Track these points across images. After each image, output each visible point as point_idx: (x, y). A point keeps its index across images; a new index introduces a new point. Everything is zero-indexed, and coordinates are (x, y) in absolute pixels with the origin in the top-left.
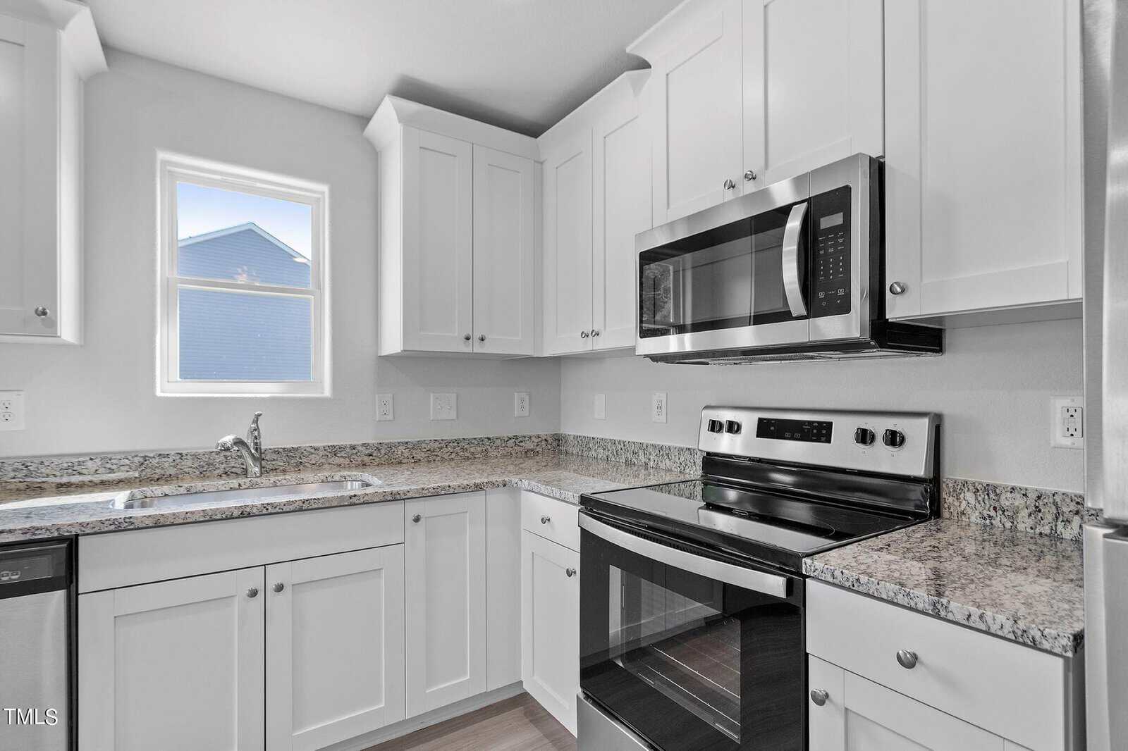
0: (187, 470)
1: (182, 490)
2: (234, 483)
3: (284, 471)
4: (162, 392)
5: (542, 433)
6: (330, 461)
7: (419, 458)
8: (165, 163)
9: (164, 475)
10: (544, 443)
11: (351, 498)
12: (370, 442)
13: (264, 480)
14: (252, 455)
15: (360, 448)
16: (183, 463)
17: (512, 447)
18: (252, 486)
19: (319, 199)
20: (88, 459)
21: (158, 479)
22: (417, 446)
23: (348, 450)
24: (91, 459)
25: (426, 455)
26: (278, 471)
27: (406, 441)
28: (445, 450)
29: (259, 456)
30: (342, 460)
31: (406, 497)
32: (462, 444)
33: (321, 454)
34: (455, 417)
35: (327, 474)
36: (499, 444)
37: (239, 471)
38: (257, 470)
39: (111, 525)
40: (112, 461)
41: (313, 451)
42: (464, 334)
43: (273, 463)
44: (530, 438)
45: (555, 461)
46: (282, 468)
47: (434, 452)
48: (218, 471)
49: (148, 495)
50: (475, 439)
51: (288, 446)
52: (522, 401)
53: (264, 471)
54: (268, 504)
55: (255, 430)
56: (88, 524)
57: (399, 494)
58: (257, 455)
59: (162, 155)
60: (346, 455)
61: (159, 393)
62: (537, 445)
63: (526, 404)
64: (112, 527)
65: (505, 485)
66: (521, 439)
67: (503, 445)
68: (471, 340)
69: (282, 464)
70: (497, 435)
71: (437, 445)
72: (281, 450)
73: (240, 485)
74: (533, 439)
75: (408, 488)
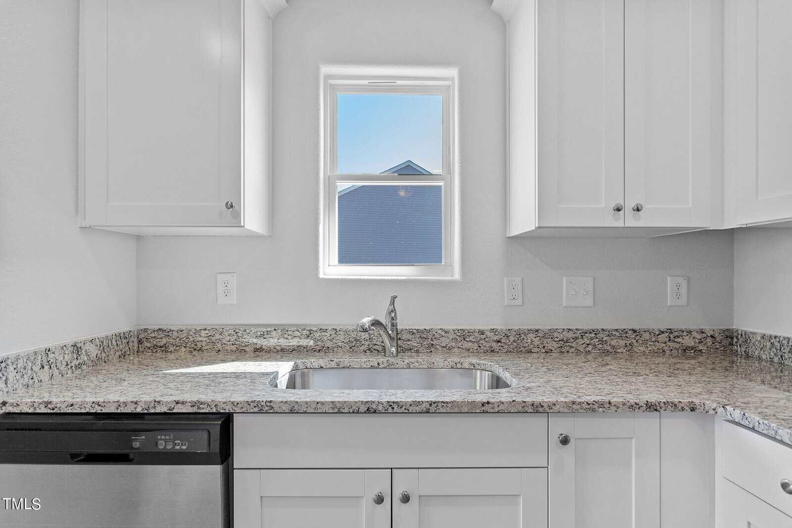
0: (340, 344)
1: (333, 364)
2: (374, 360)
3: (417, 351)
4: (325, 274)
5: (706, 327)
6: (459, 345)
7: (550, 348)
8: (328, 77)
9: (323, 347)
10: (709, 340)
11: (483, 405)
12: (499, 327)
13: (398, 361)
14: (389, 335)
15: (488, 334)
16: (337, 338)
17: (665, 343)
18: (389, 366)
19: (449, 86)
20: (273, 329)
21: (319, 350)
22: (549, 334)
23: (477, 335)
24: (275, 330)
25: (559, 345)
26: (412, 351)
27: (537, 328)
28: (581, 341)
29: (396, 337)
30: (470, 344)
31: (551, 411)
32: (600, 336)
33: (451, 337)
34: (592, 304)
35: (456, 360)
36: (648, 338)
37: (380, 349)
38: (394, 349)
39: (255, 407)
40: (289, 332)
41: (443, 333)
42: (613, 205)
43: (408, 343)
44: (690, 332)
45: (726, 364)
46: (415, 349)
47: (567, 342)
48: (363, 348)
49: (308, 367)
50: (616, 330)
51: (422, 328)
52: (678, 287)
53: (401, 350)
54: (394, 402)
55: (392, 311)
56: (238, 404)
57: (542, 406)
58: (393, 335)
59: (325, 70)
60: (474, 340)
61: (321, 276)
62: (699, 343)
63: (684, 291)
64: (256, 410)
65: (693, 410)
66: (676, 334)
67: (653, 339)
68: (623, 211)
69: (416, 345)
70: (645, 327)
71: (571, 335)
72: (415, 331)
73: (378, 364)
74: (695, 334)
75: (553, 399)
